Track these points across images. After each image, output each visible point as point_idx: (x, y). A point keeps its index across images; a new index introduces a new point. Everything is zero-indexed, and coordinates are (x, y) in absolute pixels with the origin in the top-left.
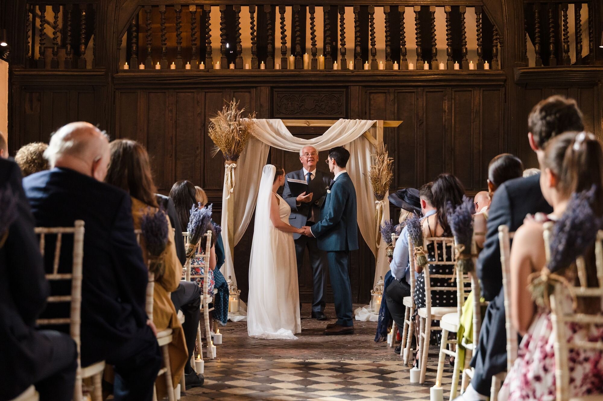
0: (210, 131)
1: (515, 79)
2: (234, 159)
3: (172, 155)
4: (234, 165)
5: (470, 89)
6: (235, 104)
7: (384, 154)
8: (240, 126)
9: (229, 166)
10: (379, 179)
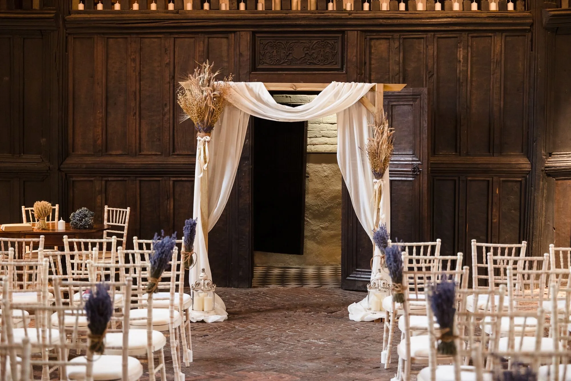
0: (180, 97)
1: (544, 23)
2: (208, 130)
3: (135, 113)
4: (208, 138)
5: (490, 34)
6: (208, 66)
7: (384, 124)
8: (214, 91)
9: (201, 139)
10: (378, 154)
